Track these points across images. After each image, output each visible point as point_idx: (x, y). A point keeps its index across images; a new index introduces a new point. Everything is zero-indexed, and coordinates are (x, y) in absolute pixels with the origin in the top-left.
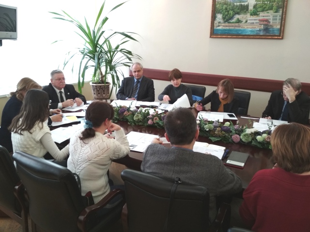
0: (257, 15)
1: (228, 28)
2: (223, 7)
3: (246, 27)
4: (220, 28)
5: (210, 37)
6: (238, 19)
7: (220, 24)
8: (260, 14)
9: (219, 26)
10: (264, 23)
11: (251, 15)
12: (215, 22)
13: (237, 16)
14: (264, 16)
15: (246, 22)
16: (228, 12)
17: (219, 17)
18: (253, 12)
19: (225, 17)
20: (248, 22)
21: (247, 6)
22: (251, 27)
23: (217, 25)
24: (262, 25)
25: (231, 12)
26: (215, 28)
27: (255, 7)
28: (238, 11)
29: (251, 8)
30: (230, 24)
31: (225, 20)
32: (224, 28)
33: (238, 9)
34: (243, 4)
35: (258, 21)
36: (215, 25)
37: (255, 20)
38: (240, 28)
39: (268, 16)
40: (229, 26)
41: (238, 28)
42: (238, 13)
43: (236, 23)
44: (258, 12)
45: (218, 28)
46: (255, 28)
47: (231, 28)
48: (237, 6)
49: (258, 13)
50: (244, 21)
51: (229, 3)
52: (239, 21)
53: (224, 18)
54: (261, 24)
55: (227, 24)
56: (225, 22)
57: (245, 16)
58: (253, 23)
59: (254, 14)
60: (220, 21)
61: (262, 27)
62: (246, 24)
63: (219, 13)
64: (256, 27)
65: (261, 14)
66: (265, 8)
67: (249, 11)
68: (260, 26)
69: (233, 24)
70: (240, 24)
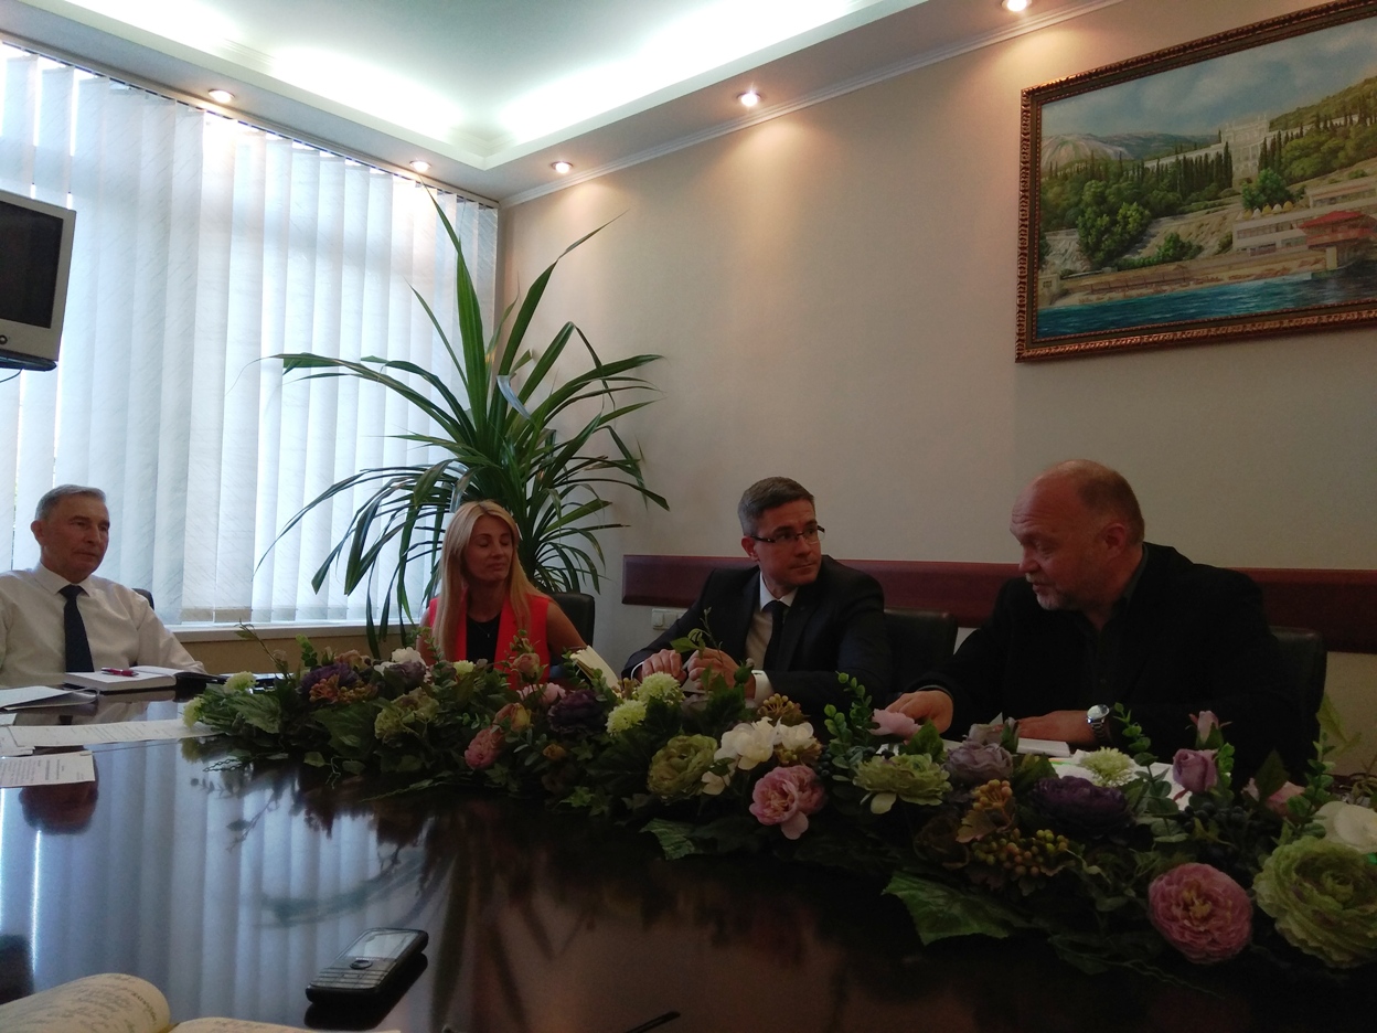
0: (1290, 198)
1: (1117, 296)
2: (1079, 191)
3: (1225, 276)
4: (1073, 301)
5: (1020, 359)
6: (1175, 240)
7: (1068, 285)
8: (1309, 192)
9: (1065, 293)
10: (1340, 237)
11: (1252, 204)
12: (1043, 276)
13: (1168, 227)
14: (1333, 200)
15: (1226, 245)
16: (1113, 212)
17: (1065, 246)
18: (1263, 190)
19: (1099, 242)
20: (1237, 244)
21: (1225, 163)
22: (1258, 270)
23: (1055, 288)
24: (1331, 253)
25: (1131, 211)
26: (1043, 307)
27: (1269, 157)
28: (1170, 196)
29: (1246, 168)
30: (1130, 274)
31: (1101, 255)
32: (1094, 297)
33: (1172, 188)
34: (1193, 156)
35: (1298, 233)
36: (1041, 290)
37: (1278, 228)
38: (1192, 287)
39: (1357, 195)
40: (1126, 286)
41: (1179, 290)
42: (1172, 211)
43: (1164, 260)
44: (1293, 181)
45: (1061, 304)
46: (1285, 271)
47: (1134, 293)
48: (1160, 173)
49: (1294, 188)
50: (1212, 244)
51: (1113, 168)
52: (1180, 250)
53: (1089, 250)
54: (1323, 247)
55: (1110, 276)
56: (1097, 268)
57: (1213, 218)
58: (1271, 247)
59: (1273, 193)
60: (1069, 266)
61: (1331, 259)
62: (1226, 259)
63: (1059, 227)
64: (1294, 265)
65: (1315, 189)
66: (1334, 152)
67: (1236, 187)
68: (1316, 254)
69: (1146, 271)
70: (1191, 265)
